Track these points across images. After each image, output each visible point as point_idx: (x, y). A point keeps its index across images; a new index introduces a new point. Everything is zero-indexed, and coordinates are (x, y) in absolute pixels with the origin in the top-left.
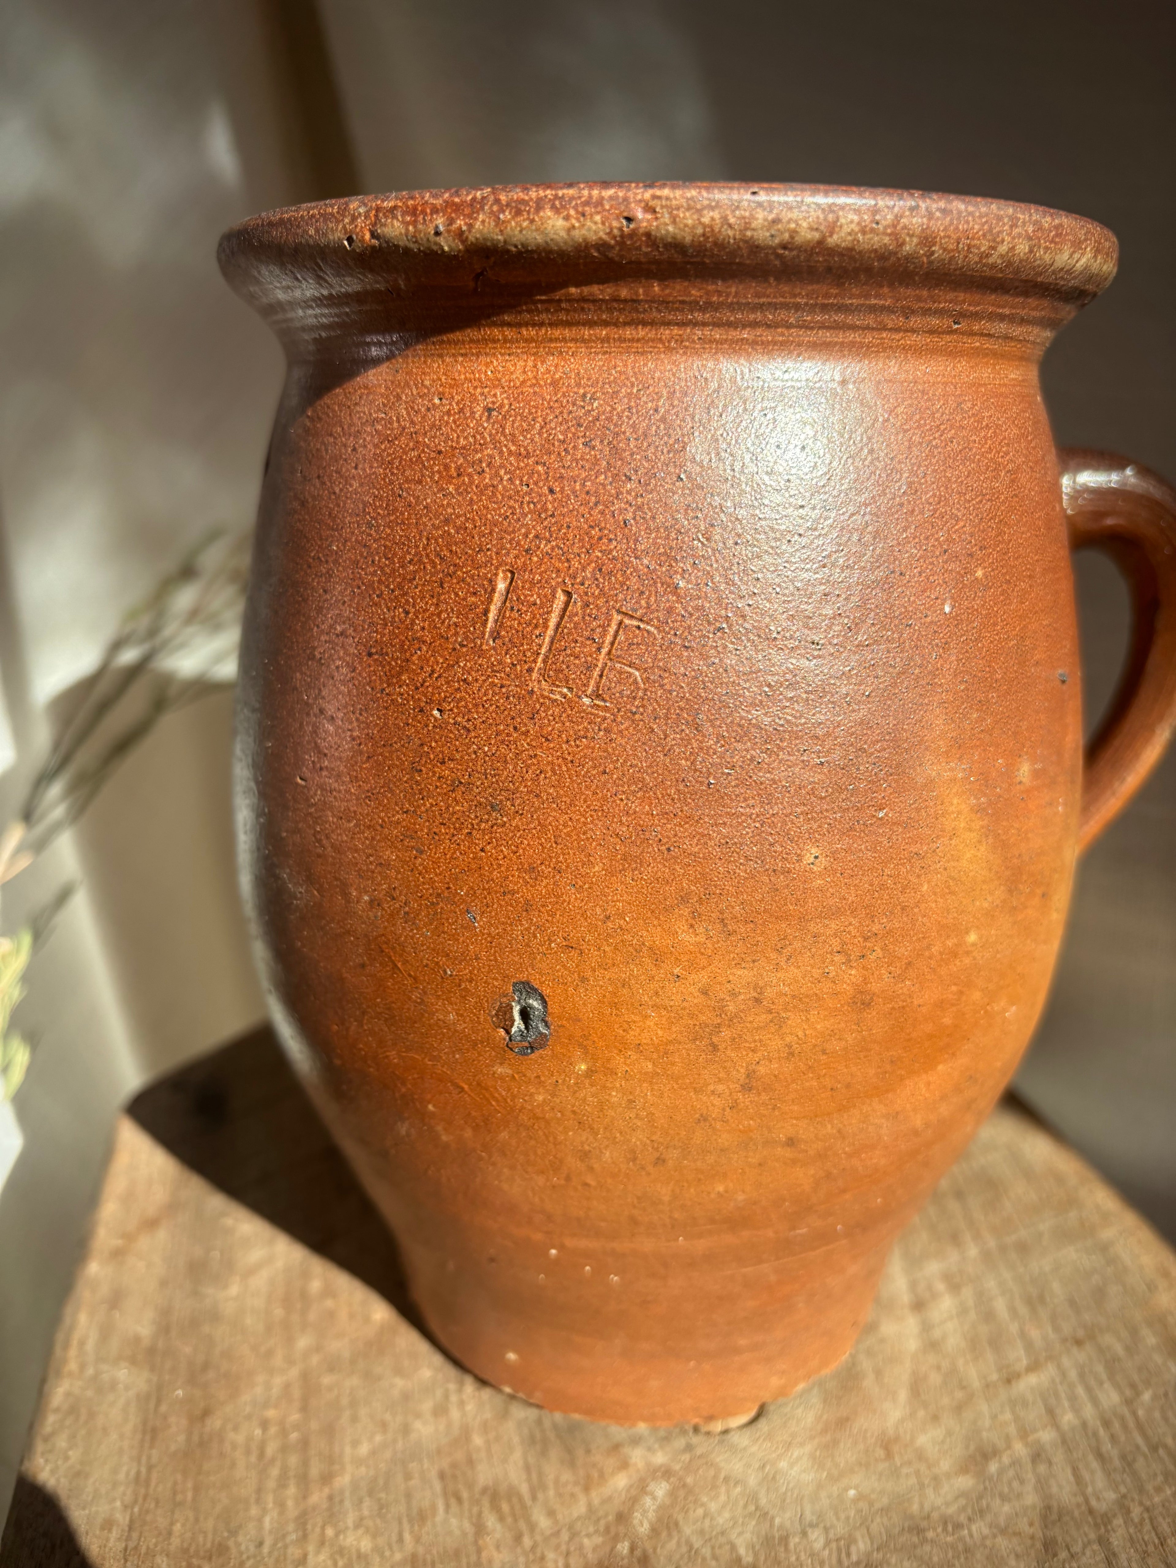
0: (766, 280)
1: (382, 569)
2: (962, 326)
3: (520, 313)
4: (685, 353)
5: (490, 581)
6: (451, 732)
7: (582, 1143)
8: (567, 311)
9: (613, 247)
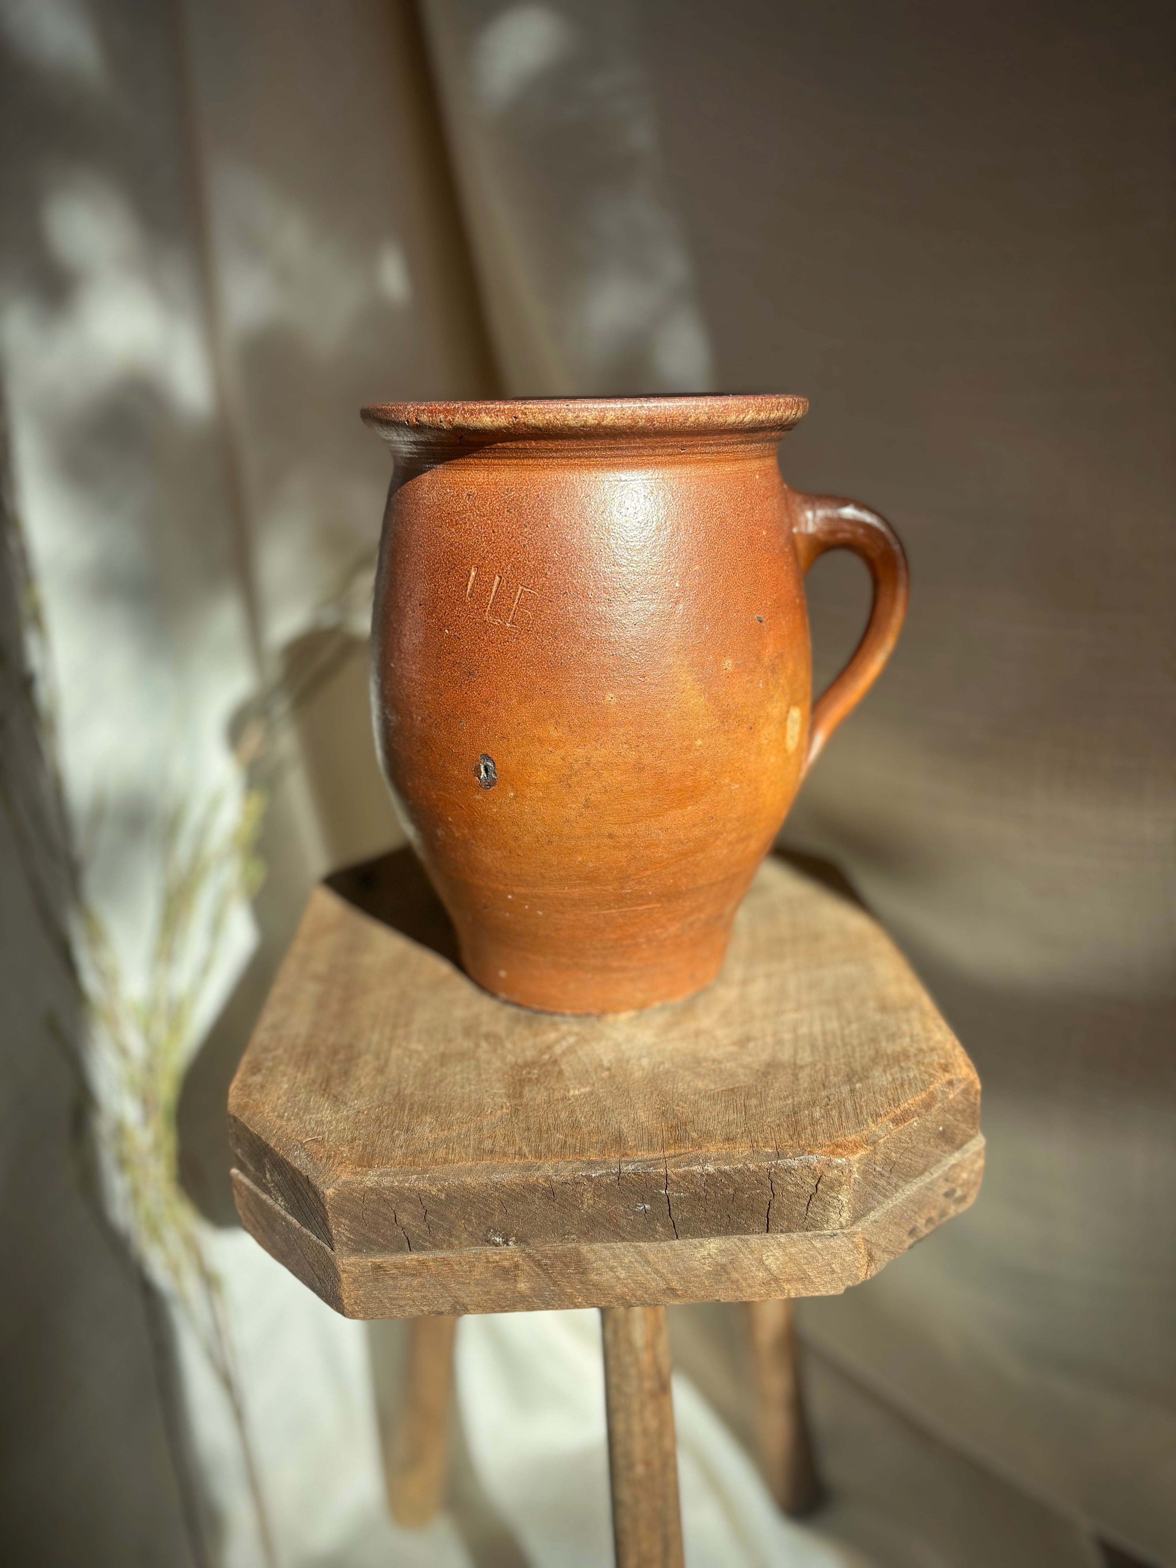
0: (580, 440)
1: (425, 566)
2: (687, 450)
3: (480, 453)
4: (551, 470)
5: (469, 571)
6: (452, 639)
7: (515, 833)
8: (499, 453)
9: (511, 429)
